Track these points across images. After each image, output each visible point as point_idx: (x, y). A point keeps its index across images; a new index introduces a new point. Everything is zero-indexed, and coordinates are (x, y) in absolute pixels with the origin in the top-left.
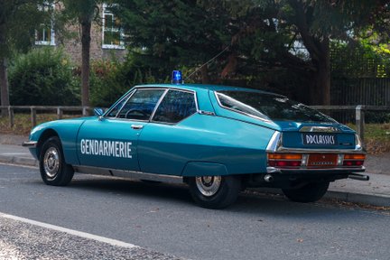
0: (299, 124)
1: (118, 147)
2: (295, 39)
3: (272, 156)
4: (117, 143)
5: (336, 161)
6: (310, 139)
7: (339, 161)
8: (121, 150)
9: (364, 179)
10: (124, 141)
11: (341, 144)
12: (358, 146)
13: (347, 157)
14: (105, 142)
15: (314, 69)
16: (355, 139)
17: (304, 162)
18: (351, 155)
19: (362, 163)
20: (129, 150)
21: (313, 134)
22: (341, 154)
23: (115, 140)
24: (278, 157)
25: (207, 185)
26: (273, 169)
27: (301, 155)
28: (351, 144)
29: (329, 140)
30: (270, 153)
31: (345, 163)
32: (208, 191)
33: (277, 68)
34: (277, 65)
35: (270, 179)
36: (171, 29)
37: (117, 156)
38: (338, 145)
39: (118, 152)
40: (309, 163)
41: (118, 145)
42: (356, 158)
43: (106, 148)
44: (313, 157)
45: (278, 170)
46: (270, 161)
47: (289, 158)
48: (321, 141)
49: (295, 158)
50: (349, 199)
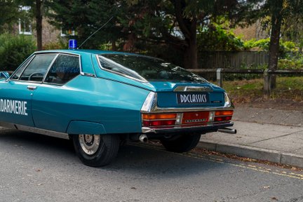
0: (173, 85)
1: (17, 105)
2: (174, 26)
3: (146, 116)
4: (16, 102)
5: (208, 118)
6: (184, 99)
7: (211, 118)
8: (20, 108)
9: (232, 133)
10: (21, 100)
11: (212, 102)
12: (227, 103)
13: (218, 113)
14: (8, 101)
15: (187, 45)
16: (224, 96)
17: (178, 121)
18: (221, 111)
19: (230, 118)
20: (25, 108)
21: (186, 93)
22: (212, 111)
23: (15, 99)
24: (153, 117)
25: (89, 144)
26: (147, 129)
27: (175, 114)
28: (221, 102)
29: (202, 99)
30: (145, 113)
31: (216, 119)
32: (89, 150)
33: (162, 44)
34: (162, 43)
35: (145, 139)
36: (87, 16)
37: (17, 113)
38: (210, 102)
39: (17, 109)
40: (183, 121)
41: (17, 104)
42: (225, 113)
43: (8, 106)
44: (187, 116)
45: (153, 130)
46: (144, 121)
47: (163, 118)
48: (194, 100)
49: (170, 117)
50: (217, 149)
